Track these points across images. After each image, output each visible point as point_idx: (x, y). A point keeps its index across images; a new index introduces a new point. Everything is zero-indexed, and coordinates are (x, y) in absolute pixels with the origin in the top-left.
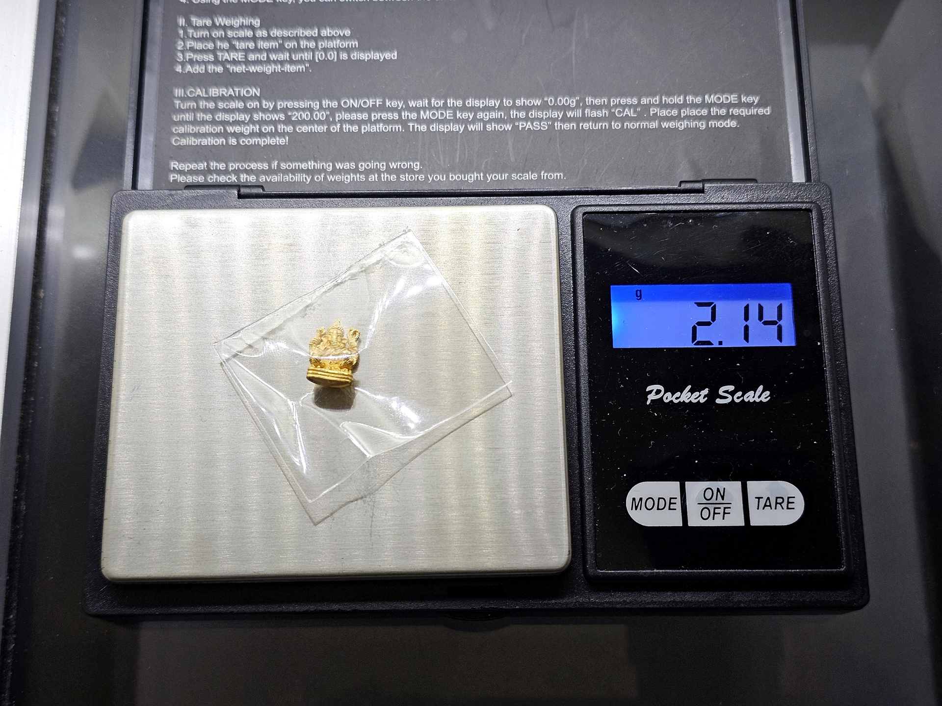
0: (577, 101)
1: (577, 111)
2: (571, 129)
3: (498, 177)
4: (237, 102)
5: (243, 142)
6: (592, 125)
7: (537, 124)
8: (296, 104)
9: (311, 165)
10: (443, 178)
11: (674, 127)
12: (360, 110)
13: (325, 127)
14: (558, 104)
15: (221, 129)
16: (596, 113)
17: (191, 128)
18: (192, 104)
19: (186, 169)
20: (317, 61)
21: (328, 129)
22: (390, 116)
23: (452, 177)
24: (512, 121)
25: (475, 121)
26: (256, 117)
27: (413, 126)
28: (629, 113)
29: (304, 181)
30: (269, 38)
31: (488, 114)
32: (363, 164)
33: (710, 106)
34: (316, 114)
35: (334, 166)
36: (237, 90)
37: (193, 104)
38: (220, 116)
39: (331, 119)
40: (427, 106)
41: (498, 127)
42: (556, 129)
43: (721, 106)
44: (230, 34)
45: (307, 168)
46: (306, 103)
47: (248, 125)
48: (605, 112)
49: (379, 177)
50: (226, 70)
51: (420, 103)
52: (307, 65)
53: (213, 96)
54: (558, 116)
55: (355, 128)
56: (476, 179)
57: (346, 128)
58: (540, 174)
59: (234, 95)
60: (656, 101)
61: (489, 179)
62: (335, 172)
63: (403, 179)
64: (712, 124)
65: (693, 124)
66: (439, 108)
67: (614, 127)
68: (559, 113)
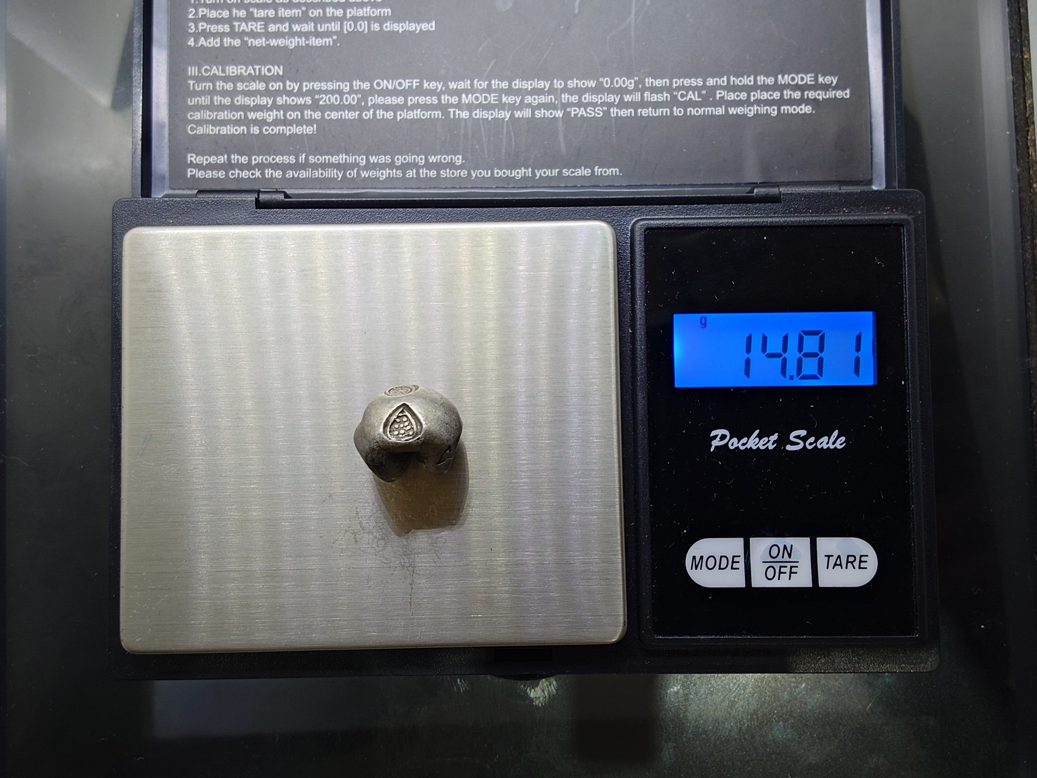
0: (635, 82)
1: (635, 94)
2: (629, 116)
3: (548, 172)
4: (258, 82)
5: (266, 130)
6: (652, 111)
7: (590, 110)
8: (324, 86)
9: (342, 158)
10: (487, 174)
11: (743, 113)
12: (394, 93)
13: (357, 113)
14: (614, 86)
15: (241, 115)
16: (657, 97)
17: (208, 113)
18: (208, 85)
19: (205, 163)
20: (345, 32)
21: (360, 115)
22: (428, 100)
23: (498, 173)
24: (564, 106)
25: (522, 106)
26: (280, 101)
27: (454, 112)
28: (693, 97)
29: (336, 176)
30: (290, 4)
31: (536, 98)
32: (400, 157)
33: (783, 87)
34: (347, 98)
35: (367, 160)
36: (257, 67)
38: (240, 100)
39: (363, 104)
40: (469, 88)
42: (612, 116)
43: (797, 87)
45: (337, 162)
46: (335, 84)
47: (272, 111)
48: (666, 96)
49: (418, 173)
50: (244, 43)
51: (462, 85)
52: (335, 38)
53: (231, 74)
54: (615, 101)
55: (389, 115)
56: (523, 175)
57: (380, 114)
58: (594, 168)
59: (253, 74)
60: (723, 81)
61: (538, 175)
62: (369, 166)
63: (443, 175)
64: (784, 109)
65: (763, 110)
66: (483, 91)
67: (676, 113)
68: (615, 96)
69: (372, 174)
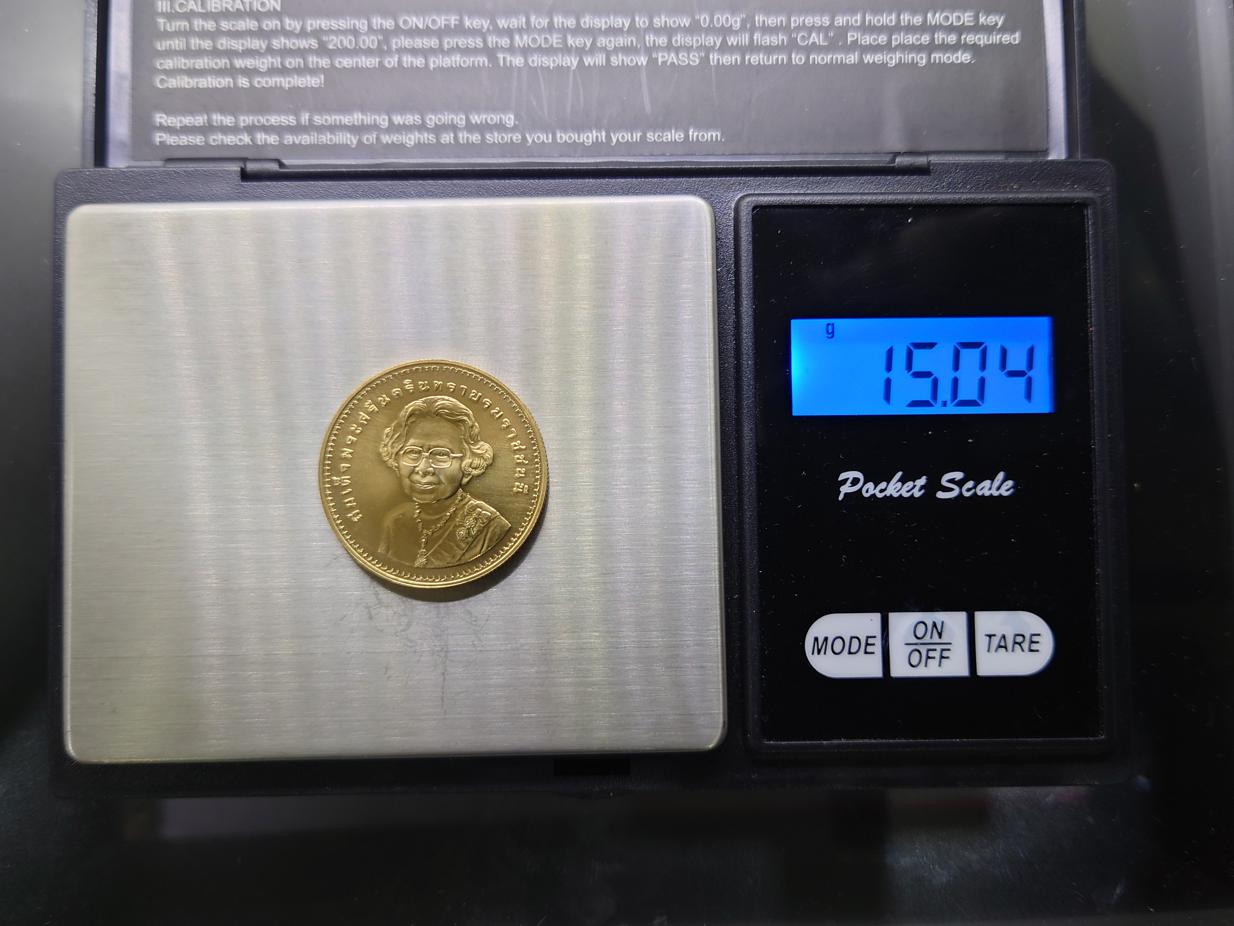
0: (741, 20)
1: (741, 35)
2: (733, 64)
3: (628, 137)
4: (247, 19)
5: (259, 82)
6: (763, 59)
7: (683, 56)
8: (333, 24)
9: (357, 118)
10: (547, 139)
11: (881, 62)
12: (427, 32)
13: (377, 60)
14: (714, 25)
15: (225, 63)
16: (770, 40)
17: (183, 60)
19: (179, 125)
21: (380, 63)
22: (471, 42)
23: (561, 137)
24: (649, 50)
25: (594, 49)
26: (277, 43)
27: (504, 58)
28: (816, 40)
29: (349, 143)
31: (613, 40)
32: (433, 117)
33: (933, 29)
34: (364, 41)
35: (390, 121)
37: (183, 24)
38: (224, 43)
39: (385, 48)
40: (524, 27)
41: (627, 60)
42: (712, 63)
43: (951, 29)
45: (351, 123)
46: (348, 22)
47: (266, 57)
48: (781, 38)
49: (456, 138)
51: (514, 23)
53: (213, 10)
54: (715, 43)
55: (419, 62)
56: (594, 141)
57: (408, 60)
58: (688, 132)
59: (243, 10)
60: (856, 21)
61: (614, 140)
62: (393, 128)
63: (490, 140)
64: (935, 58)
65: (909, 57)
66: (542, 30)
67: (795, 61)
68: (715, 38)
69: (395, 138)
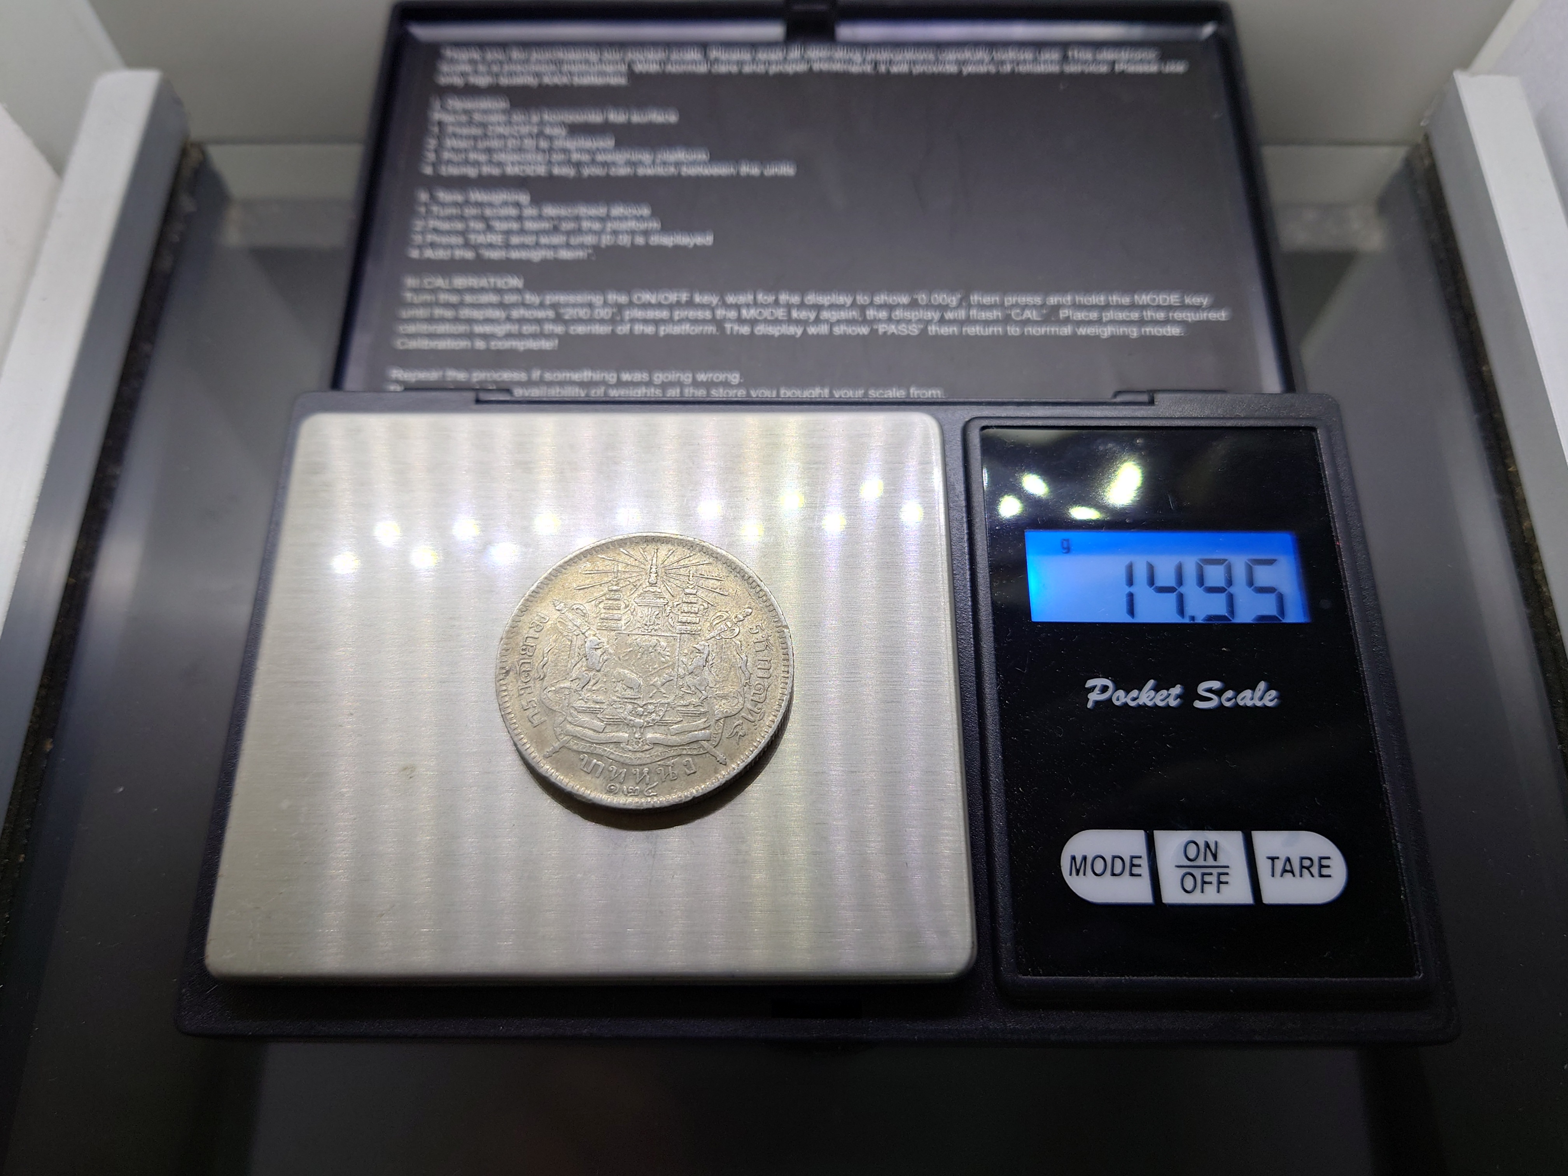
0: (958, 299)
1: (958, 311)
2: (951, 335)
3: (850, 394)
4: (491, 294)
5: (495, 345)
6: (980, 329)
7: (903, 328)
8: (571, 298)
9: (586, 375)
11: (1094, 334)
12: (659, 306)
13: (610, 328)
14: (932, 303)
15: (465, 329)
16: (986, 315)
17: (425, 326)
18: (429, 297)
19: (413, 380)
20: (603, 245)
21: (612, 330)
22: (700, 314)
23: (785, 394)
24: (870, 323)
25: (817, 321)
26: (516, 314)
27: (732, 328)
28: (1030, 316)
29: (577, 395)
30: (540, 217)
31: (835, 314)
32: (660, 375)
33: (1142, 308)
34: (599, 313)
35: (618, 378)
36: (492, 280)
38: (465, 313)
39: (619, 318)
40: (751, 303)
41: (849, 331)
42: (930, 333)
43: (1159, 307)
44: (488, 212)
45: (581, 379)
46: (584, 298)
47: (504, 325)
48: (996, 314)
49: (681, 392)
50: (479, 256)
51: (742, 299)
52: (590, 251)
53: (460, 288)
54: (933, 317)
55: (650, 330)
56: (818, 397)
57: (638, 328)
58: (909, 390)
59: (487, 286)
60: (1067, 302)
61: (837, 396)
62: (621, 383)
63: (715, 396)
64: (1145, 332)
65: (1120, 331)
66: (768, 306)
67: (1011, 333)
68: (933, 314)
69: (623, 392)
